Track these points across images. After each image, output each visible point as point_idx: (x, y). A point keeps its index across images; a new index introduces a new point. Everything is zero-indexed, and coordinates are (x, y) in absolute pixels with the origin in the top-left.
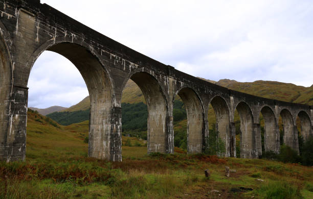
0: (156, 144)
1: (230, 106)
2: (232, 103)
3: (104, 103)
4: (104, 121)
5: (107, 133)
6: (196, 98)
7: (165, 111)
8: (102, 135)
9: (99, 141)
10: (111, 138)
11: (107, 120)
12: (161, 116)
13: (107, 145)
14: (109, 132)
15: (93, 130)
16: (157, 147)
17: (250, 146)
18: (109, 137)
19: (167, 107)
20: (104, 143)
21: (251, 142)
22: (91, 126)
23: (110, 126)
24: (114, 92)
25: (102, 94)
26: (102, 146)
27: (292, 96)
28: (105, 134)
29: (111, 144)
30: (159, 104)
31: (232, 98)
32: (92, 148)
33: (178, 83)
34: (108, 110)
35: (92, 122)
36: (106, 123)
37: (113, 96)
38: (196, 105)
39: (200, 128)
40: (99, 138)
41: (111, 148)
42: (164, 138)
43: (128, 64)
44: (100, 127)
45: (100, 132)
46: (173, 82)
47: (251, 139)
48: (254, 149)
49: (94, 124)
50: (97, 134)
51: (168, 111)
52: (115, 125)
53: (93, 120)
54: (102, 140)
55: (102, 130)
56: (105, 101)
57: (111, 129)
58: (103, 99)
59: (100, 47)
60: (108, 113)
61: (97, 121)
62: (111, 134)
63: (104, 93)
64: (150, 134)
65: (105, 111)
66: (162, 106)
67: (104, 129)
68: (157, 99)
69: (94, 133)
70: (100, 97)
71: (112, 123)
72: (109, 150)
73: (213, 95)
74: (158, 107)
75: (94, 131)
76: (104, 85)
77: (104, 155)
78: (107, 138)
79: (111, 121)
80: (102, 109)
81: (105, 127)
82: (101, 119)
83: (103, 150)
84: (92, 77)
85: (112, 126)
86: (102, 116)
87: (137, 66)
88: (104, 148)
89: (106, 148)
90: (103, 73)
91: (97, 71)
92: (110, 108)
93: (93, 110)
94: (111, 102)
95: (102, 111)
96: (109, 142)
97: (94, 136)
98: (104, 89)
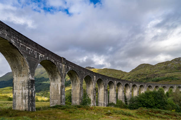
0: (55, 100)
1: (94, 81)
2: (95, 79)
3: (23, 77)
4: (23, 88)
5: (25, 95)
6: (77, 76)
7: (61, 83)
8: (22, 96)
9: (20, 100)
10: (28, 98)
11: (26, 87)
12: (58, 85)
13: (26, 102)
14: (27, 94)
15: (15, 93)
16: (56, 102)
17: (103, 100)
18: (27, 97)
19: (61, 80)
20: (24, 101)
21: (103, 98)
22: (14, 91)
23: (27, 91)
24: (29, 71)
25: (21, 72)
26: (22, 102)
27: (121, 76)
28: (24, 96)
29: (28, 101)
30: (57, 78)
32: (16, 104)
33: (67, 67)
34: (26, 81)
35: (15, 88)
36: (25, 89)
37: (29, 73)
38: (77, 79)
39: (78, 92)
40: (20, 98)
41: (28, 104)
42: (59, 97)
43: (38, 54)
44: (20, 92)
45: (21, 94)
46: (65, 67)
47: (103, 97)
48: (104, 102)
49: (16, 89)
50: (19, 95)
52: (31, 90)
53: (16, 87)
54: (22, 99)
55: (22, 93)
56: (24, 76)
57: (28, 93)
58: (22, 75)
59: (19, 41)
60: (26, 83)
61: (19, 88)
62: (28, 96)
63: (23, 71)
64: (52, 95)
65: (24, 82)
66: (59, 80)
67: (24, 93)
68: (56, 76)
69: (16, 95)
71: (29, 89)
72: (27, 105)
73: (86, 74)
74: (56, 80)
75: (17, 93)
76: (22, 66)
77: (24, 108)
78: (26, 98)
79: (28, 88)
80: (22, 81)
81: (24, 91)
82: (21, 87)
83: (23, 105)
84: (14, 60)
85: (29, 91)
86: (22, 85)
87: (44, 56)
88: (24, 104)
89: (25, 104)
90: (22, 59)
91: (17, 57)
92: (27, 80)
93: (15, 81)
94: (28, 77)
95: (22, 82)
96: (27, 100)
97: (17, 97)
98: (23, 69)
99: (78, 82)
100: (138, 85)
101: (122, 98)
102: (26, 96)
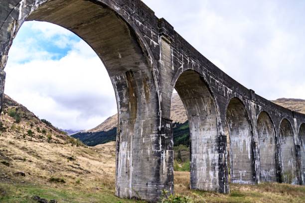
0: (241, 170)
1: (294, 128)
2: (296, 125)
3: (208, 131)
4: (210, 150)
5: (213, 163)
6: (268, 121)
7: (250, 137)
8: (208, 165)
9: (204, 172)
10: (219, 168)
11: (214, 148)
12: (244, 141)
13: (215, 175)
14: (217, 162)
15: (195, 160)
16: (243, 174)
18: (217, 167)
19: (252, 132)
20: (211, 173)
22: (193, 155)
23: (218, 155)
24: (219, 120)
25: (205, 122)
26: (208, 176)
28: (212, 164)
29: (220, 174)
30: (243, 129)
31: (295, 120)
32: (195, 179)
33: (257, 107)
34: (214, 138)
35: (193, 151)
36: (212, 152)
37: (219, 123)
38: (268, 128)
39: (272, 152)
40: (204, 167)
41: (220, 179)
42: (249, 164)
43: (226, 90)
44: (204, 157)
45: (205, 162)
46: (255, 106)
49: (196, 153)
50: (201, 163)
51: (253, 136)
52: (223, 154)
53: (195, 149)
54: (208, 170)
55: (207, 160)
56: (209, 129)
57: (220, 159)
58: (207, 127)
59: (209, 73)
60: (214, 141)
61: (200, 150)
62: (219, 164)
63: (208, 120)
65: (210, 139)
66: (247, 132)
67: (210, 159)
69: (197, 162)
70: (203, 125)
71: (219, 152)
72: (218, 181)
73: (282, 117)
74: (241, 132)
75: (197, 160)
76: (208, 112)
77: (211, 186)
78: (214, 168)
79: (219, 149)
80: (207, 137)
81: (211, 156)
82: (205, 148)
83: (210, 180)
84: (196, 103)
85: (220, 155)
86: (206, 145)
87: (231, 91)
88: (212, 179)
89: (214, 179)
90: (210, 100)
91: (203, 98)
92: (216, 136)
93: (194, 138)
94: (217, 131)
95: (206, 139)
96: (217, 173)
97: (198, 166)
98: (209, 117)
99: (270, 133)
102: (215, 164)
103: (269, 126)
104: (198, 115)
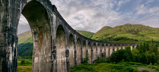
2: (87, 43)
3: (62, 49)
4: (63, 56)
7: (74, 49)
8: (62, 63)
11: (64, 56)
12: (72, 51)
13: (65, 67)
14: (66, 61)
18: (66, 63)
19: (75, 47)
26: (62, 68)
28: (64, 62)
29: (67, 66)
31: (87, 41)
33: (77, 37)
34: (64, 51)
36: (64, 57)
37: (67, 45)
39: (80, 54)
42: (74, 60)
44: (61, 59)
50: (59, 62)
54: (62, 65)
55: (62, 61)
60: (64, 53)
61: (59, 57)
62: (67, 62)
63: (62, 44)
65: (63, 52)
66: (73, 47)
67: (63, 60)
68: (71, 44)
69: (57, 62)
70: (60, 46)
71: (67, 57)
72: (66, 69)
73: (83, 40)
76: (63, 41)
78: (65, 64)
80: (61, 51)
81: (63, 59)
82: (61, 56)
83: (63, 69)
84: (58, 37)
86: (61, 54)
87: (70, 31)
88: (64, 69)
89: (65, 69)
90: (64, 36)
91: (61, 35)
94: (66, 48)
99: (79, 47)
100: (109, 45)
101: (100, 56)
103: (79, 44)
104: (58, 42)
